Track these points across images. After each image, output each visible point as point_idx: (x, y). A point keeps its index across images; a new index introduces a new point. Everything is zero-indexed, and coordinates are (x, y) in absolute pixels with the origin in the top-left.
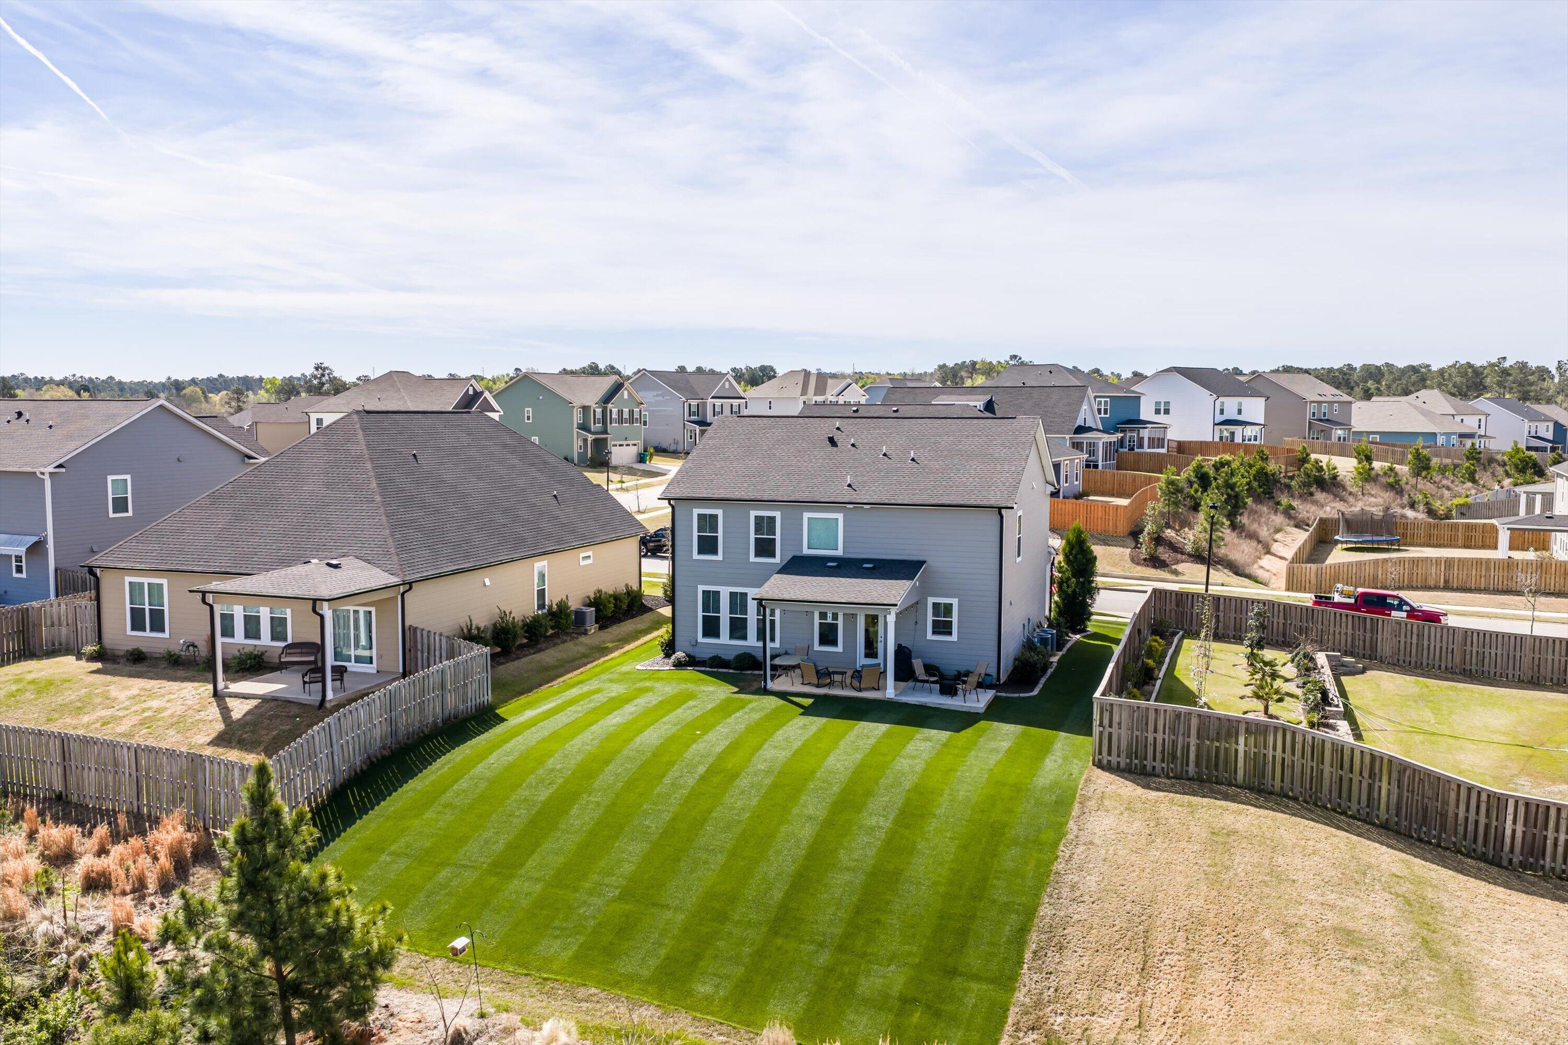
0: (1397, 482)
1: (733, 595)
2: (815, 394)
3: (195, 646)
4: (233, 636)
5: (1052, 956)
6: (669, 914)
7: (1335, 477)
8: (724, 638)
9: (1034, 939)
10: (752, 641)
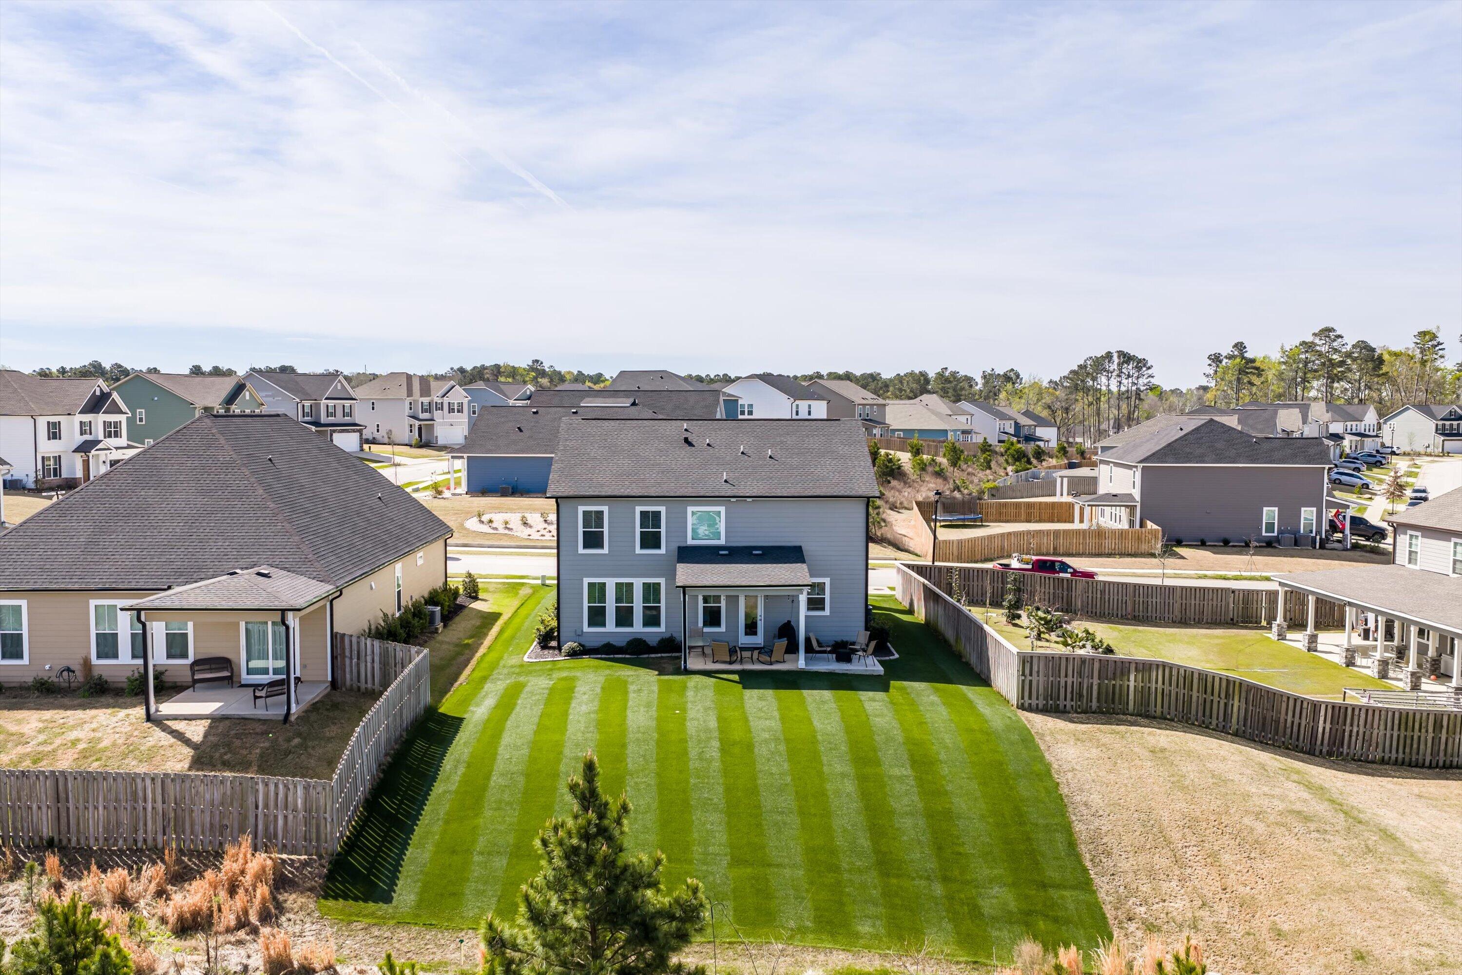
0: (942, 470)
1: (619, 586)
2: (421, 396)
3: (69, 670)
4: (116, 656)
5: (1108, 863)
6: (787, 872)
7: (899, 467)
8: (611, 626)
9: (1083, 849)
10: (638, 627)
